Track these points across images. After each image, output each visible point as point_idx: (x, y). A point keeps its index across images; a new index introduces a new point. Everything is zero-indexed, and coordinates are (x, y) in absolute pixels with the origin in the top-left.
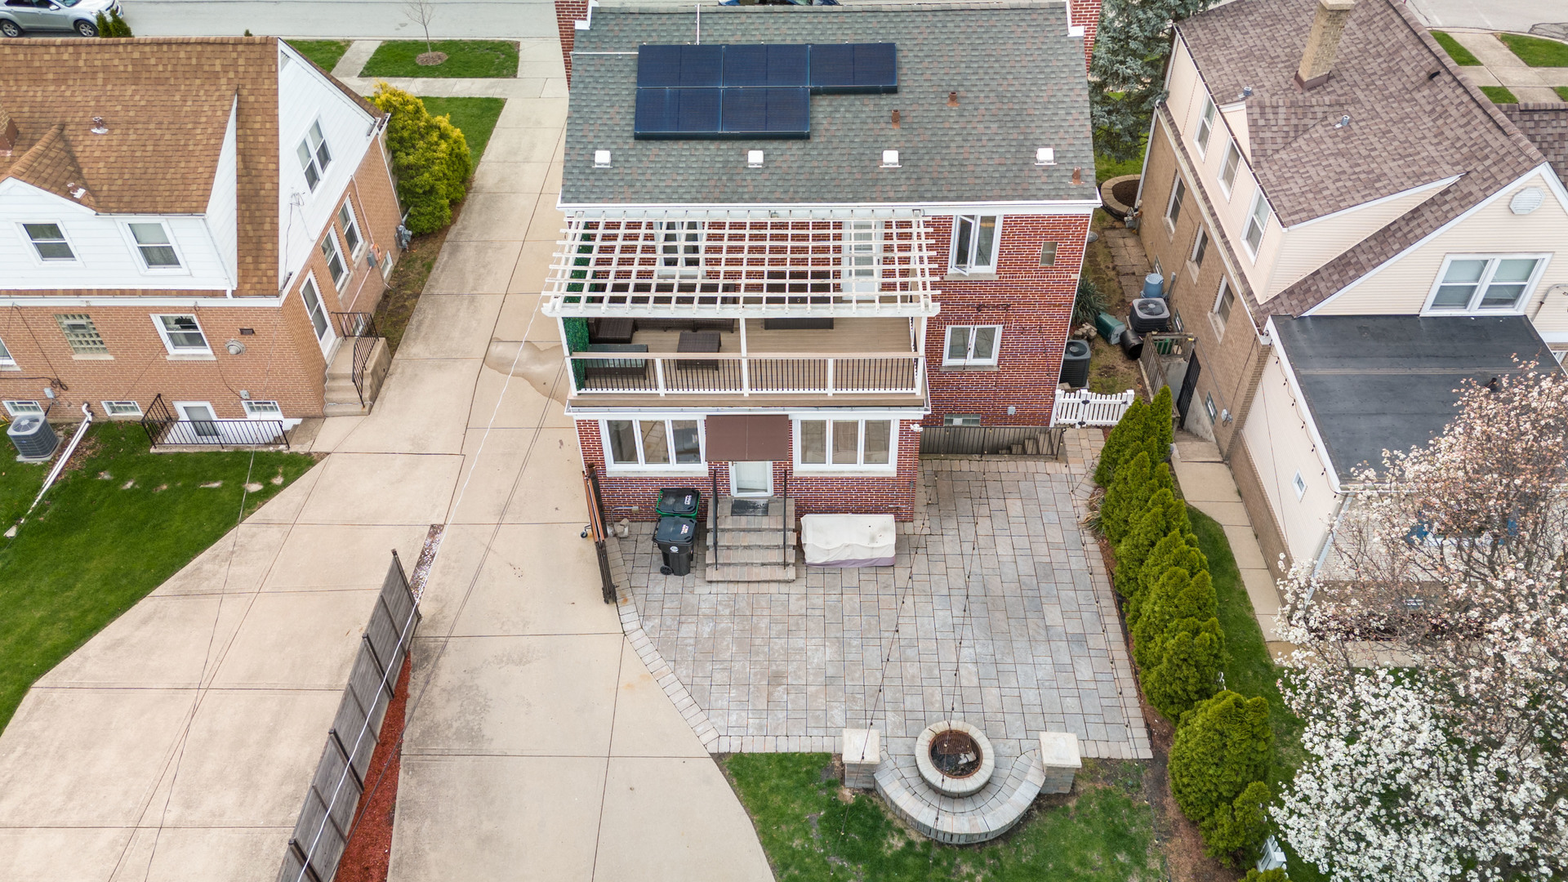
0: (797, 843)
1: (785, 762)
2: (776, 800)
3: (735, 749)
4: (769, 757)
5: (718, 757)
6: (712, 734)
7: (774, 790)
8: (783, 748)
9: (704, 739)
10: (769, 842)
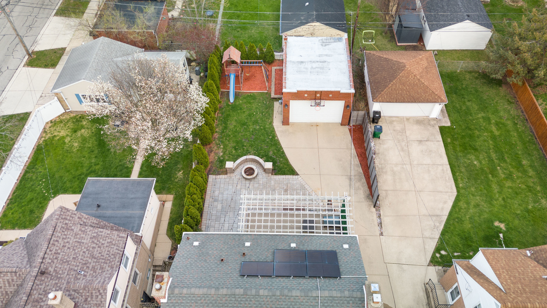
0: (281, 159)
1: (284, 174)
2: (285, 166)
3: (294, 176)
4: (287, 174)
5: (297, 174)
6: (299, 179)
7: (286, 168)
8: (284, 176)
9: (301, 178)
10: (287, 160)
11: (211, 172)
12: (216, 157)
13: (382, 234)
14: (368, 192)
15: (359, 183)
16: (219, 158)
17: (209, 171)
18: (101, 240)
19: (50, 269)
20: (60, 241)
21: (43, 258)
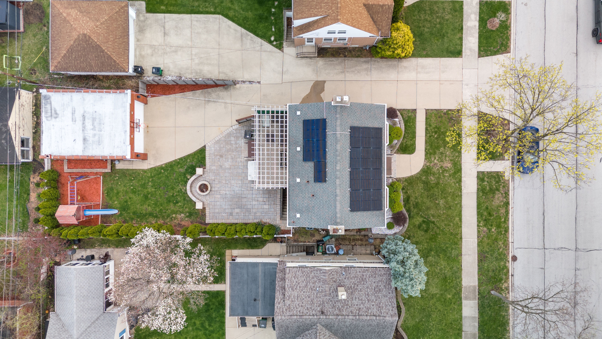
0: (189, 160)
1: (204, 158)
2: (196, 157)
3: (206, 149)
4: (205, 155)
5: (205, 146)
6: (209, 145)
7: (198, 156)
8: (207, 158)
9: (208, 144)
10: (189, 156)
11: (203, 221)
12: (186, 219)
13: (259, 82)
14: (221, 88)
15: (213, 94)
16: (187, 217)
17: (201, 223)
18: (294, 284)
19: (318, 310)
20: (299, 310)
21: (313, 315)
